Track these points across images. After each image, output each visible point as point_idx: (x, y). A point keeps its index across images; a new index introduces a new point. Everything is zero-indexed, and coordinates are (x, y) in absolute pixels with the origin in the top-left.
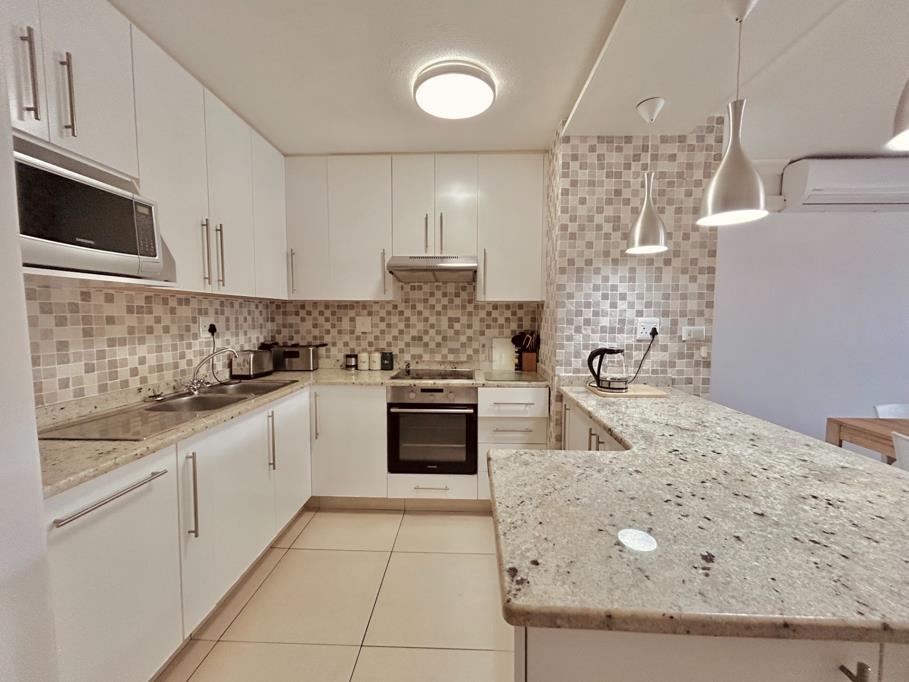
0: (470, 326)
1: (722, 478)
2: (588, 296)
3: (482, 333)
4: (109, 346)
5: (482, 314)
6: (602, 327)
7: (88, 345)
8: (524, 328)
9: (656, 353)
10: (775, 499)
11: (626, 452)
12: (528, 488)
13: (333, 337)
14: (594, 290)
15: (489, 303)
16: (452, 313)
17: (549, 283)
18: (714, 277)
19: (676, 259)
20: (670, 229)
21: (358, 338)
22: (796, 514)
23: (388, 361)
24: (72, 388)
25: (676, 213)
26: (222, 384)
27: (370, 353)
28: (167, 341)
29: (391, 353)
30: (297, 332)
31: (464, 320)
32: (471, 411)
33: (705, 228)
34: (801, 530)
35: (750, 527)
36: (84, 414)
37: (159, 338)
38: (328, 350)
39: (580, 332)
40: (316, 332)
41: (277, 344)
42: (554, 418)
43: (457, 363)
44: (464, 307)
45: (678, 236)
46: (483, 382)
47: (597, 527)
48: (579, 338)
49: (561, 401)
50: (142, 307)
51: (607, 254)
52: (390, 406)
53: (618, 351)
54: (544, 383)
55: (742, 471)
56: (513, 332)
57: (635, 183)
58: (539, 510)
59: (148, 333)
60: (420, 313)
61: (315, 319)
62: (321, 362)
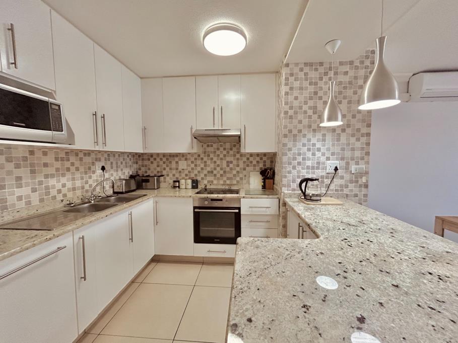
0: (238, 166)
1: (373, 259)
2: (299, 149)
3: (245, 169)
4: (45, 178)
5: (245, 159)
6: (307, 166)
7: (34, 178)
8: (267, 166)
9: (337, 180)
10: (406, 275)
11: (317, 240)
12: (256, 264)
13: (167, 172)
14: (303, 146)
15: (248, 153)
16: (228, 159)
17: (279, 142)
18: (370, 138)
19: (348, 129)
20: (345, 112)
21: (180, 172)
22: (419, 286)
23: (195, 184)
24: (24, 201)
25: (348, 104)
26: (108, 197)
27: (186, 180)
28: (78, 175)
29: (197, 180)
30: (149, 169)
31: (235, 162)
32: (237, 211)
33: (364, 111)
34: (423, 299)
35: (390, 295)
36: (30, 214)
37: (73, 174)
38: (165, 179)
39: (296, 169)
40: (158, 169)
41: (139, 175)
42: (281, 215)
43: (231, 185)
44: (235, 156)
45: (349, 116)
46: (244, 196)
47: (292, 293)
48: (295, 172)
49: (285, 206)
50: (64, 158)
51: (310, 126)
52: (195, 208)
53: (316, 180)
54: (276, 196)
55: (385, 255)
56: (261, 168)
57: (325, 88)
58: (259, 280)
59: (67, 171)
60: (212, 159)
61: (158, 162)
62: (161, 184)
